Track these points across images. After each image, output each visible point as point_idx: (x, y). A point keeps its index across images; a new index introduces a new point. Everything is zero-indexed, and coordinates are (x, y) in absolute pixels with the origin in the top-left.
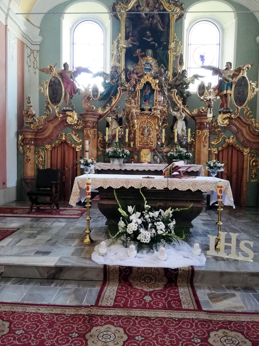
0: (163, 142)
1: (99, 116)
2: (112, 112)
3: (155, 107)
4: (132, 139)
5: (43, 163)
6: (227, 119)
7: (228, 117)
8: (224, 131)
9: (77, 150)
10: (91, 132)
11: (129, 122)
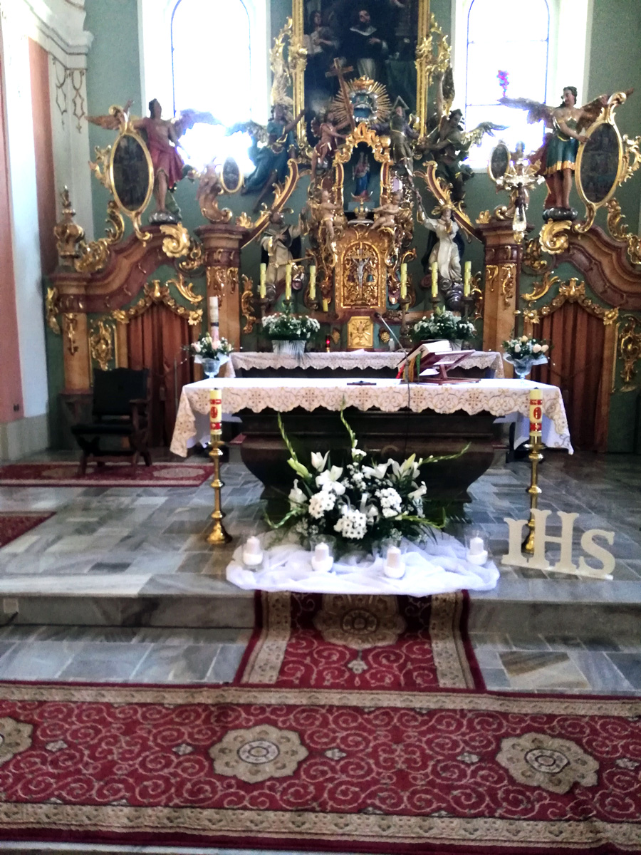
0: (403, 297)
1: (243, 235)
2: (275, 223)
3: (381, 208)
4: (325, 292)
5: (110, 357)
6: (563, 235)
7: (565, 230)
8: (555, 267)
9: (191, 322)
10: (223, 277)
11: (317, 250)
